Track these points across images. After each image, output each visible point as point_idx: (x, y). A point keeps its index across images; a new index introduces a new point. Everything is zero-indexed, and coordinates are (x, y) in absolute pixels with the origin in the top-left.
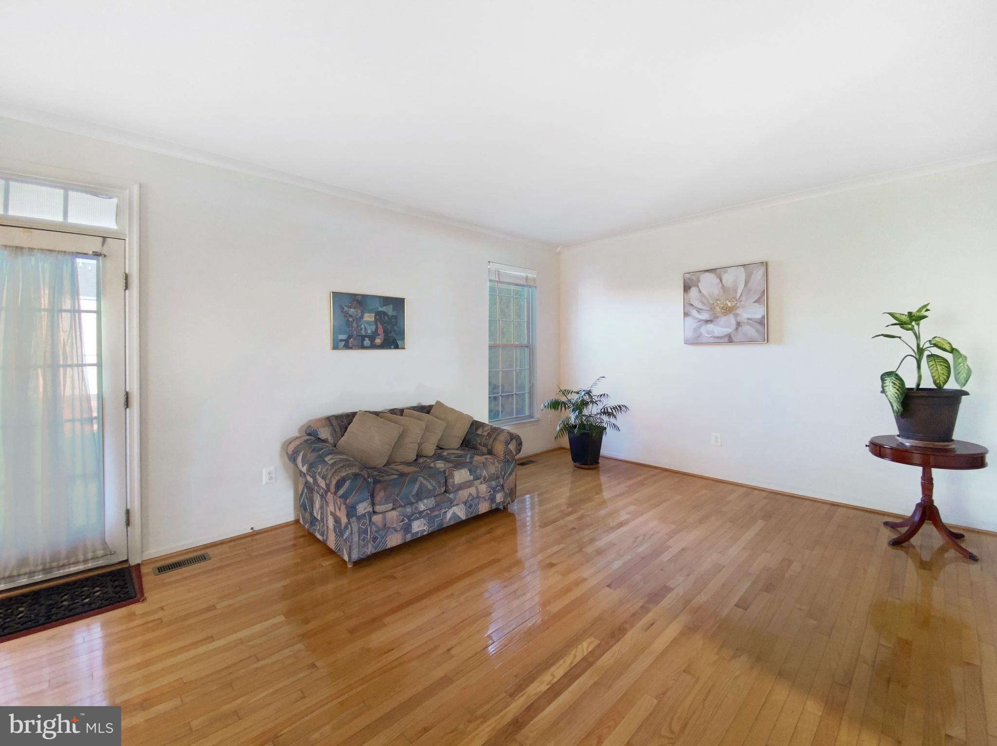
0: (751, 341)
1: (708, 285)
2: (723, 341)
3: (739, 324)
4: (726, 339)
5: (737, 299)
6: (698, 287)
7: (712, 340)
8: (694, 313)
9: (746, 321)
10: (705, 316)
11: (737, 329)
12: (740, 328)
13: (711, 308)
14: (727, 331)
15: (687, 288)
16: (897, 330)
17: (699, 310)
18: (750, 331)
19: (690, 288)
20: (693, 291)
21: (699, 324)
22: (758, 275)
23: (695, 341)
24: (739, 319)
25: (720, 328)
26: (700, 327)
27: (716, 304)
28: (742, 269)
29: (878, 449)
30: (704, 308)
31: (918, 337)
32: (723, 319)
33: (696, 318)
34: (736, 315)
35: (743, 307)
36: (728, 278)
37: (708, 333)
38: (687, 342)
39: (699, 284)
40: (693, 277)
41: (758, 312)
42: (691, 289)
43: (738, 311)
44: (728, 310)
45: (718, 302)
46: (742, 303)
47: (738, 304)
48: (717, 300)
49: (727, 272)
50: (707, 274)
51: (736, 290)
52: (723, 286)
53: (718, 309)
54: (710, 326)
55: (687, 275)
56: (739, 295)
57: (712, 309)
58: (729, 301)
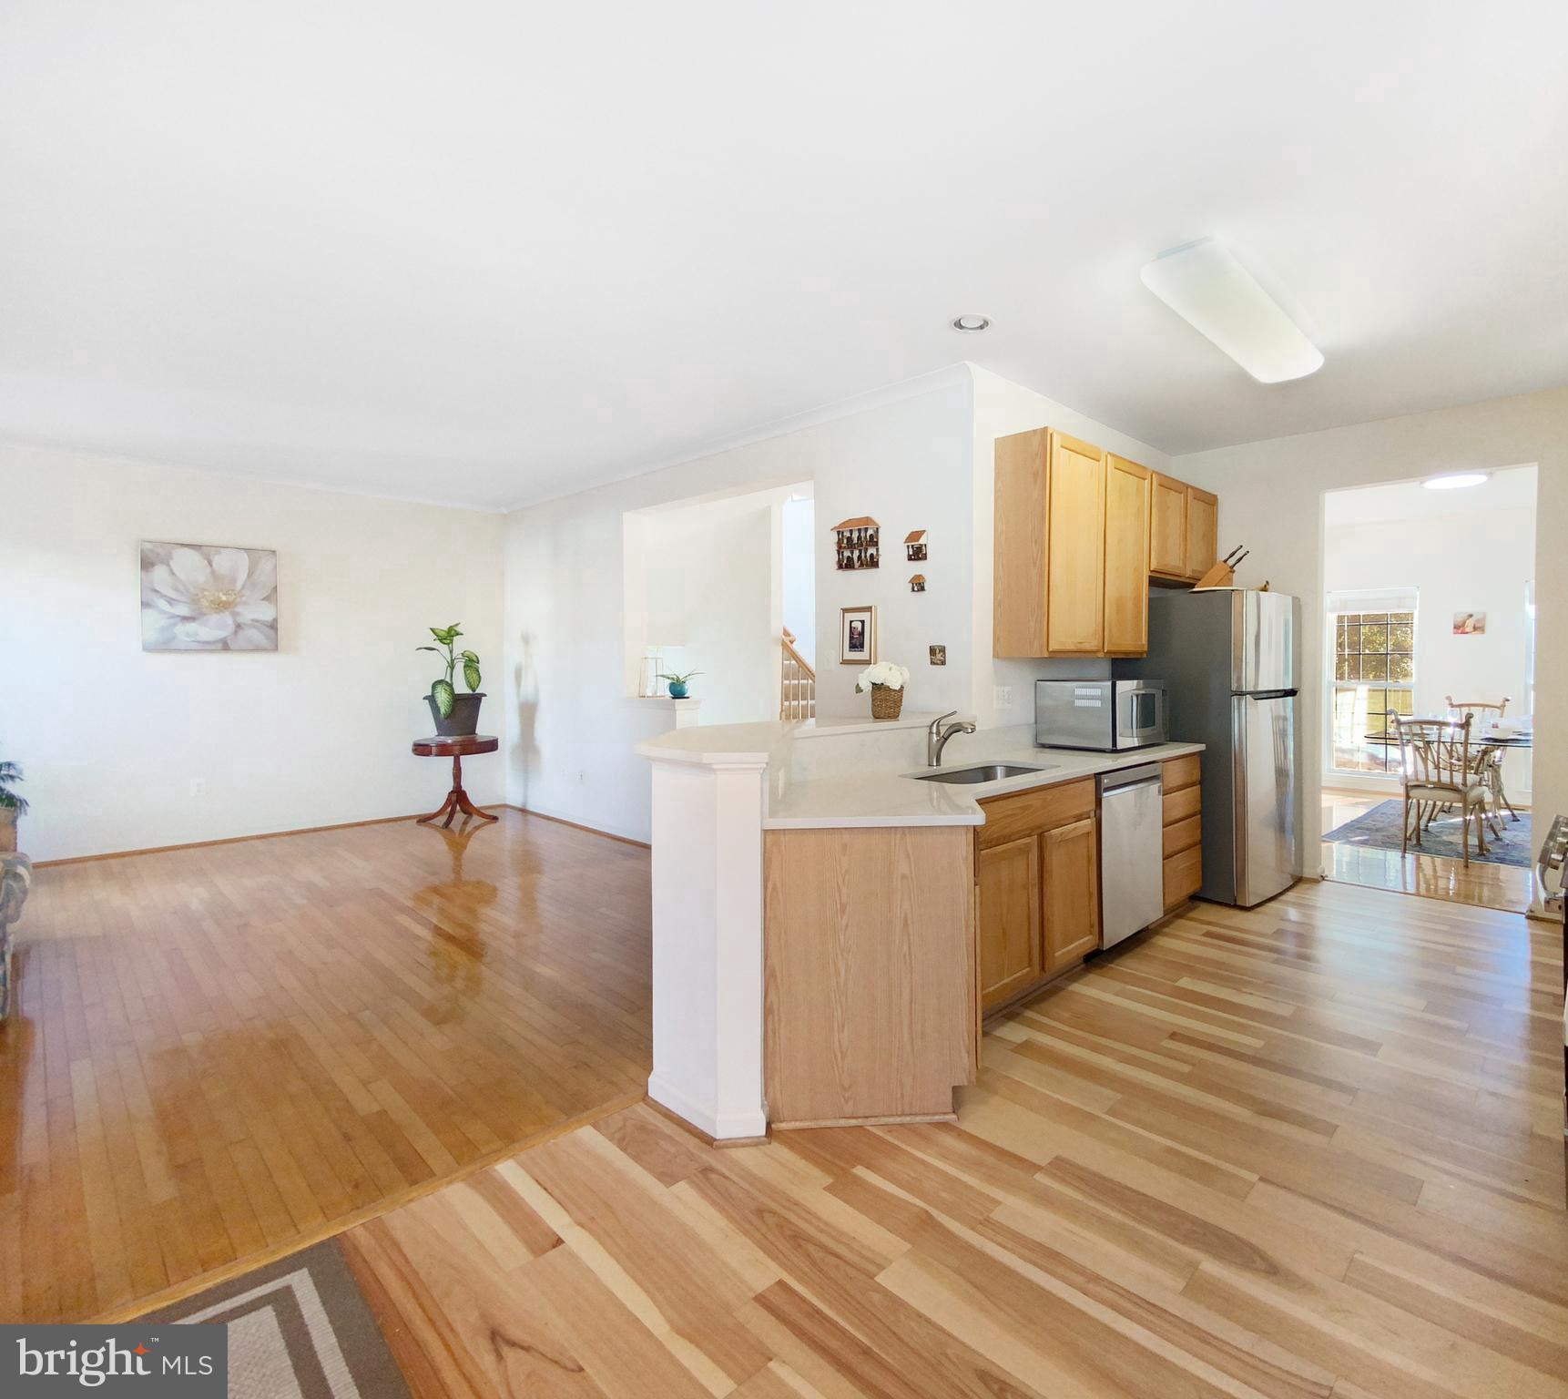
0: (258, 649)
1: (187, 566)
2: (214, 647)
3: (239, 626)
4: (220, 645)
5: (236, 592)
6: (168, 565)
7: (195, 646)
8: (162, 604)
9: (250, 622)
10: (183, 610)
11: (236, 632)
12: (241, 632)
13: (193, 600)
14: (221, 634)
15: (147, 564)
16: (437, 644)
17: (171, 601)
18: (256, 636)
19: (153, 565)
20: (159, 573)
21: (172, 621)
22: (266, 565)
23: (164, 646)
24: (240, 620)
25: (210, 629)
26: (175, 624)
27: (200, 595)
28: (243, 551)
29: (421, 749)
30: (182, 598)
31: (451, 652)
32: (214, 618)
33: (165, 612)
34: (235, 614)
35: (245, 603)
36: (222, 562)
37: (188, 635)
38: (149, 648)
39: (171, 563)
40: (160, 550)
41: (266, 613)
42: (156, 567)
43: (238, 609)
44: (221, 606)
45: (206, 593)
46: (244, 598)
47: (238, 600)
48: (204, 590)
49: (221, 553)
50: (186, 549)
51: (234, 581)
52: (213, 573)
53: (205, 603)
54: (191, 627)
55: (149, 546)
56: (239, 586)
57: (195, 600)
58: (224, 594)
